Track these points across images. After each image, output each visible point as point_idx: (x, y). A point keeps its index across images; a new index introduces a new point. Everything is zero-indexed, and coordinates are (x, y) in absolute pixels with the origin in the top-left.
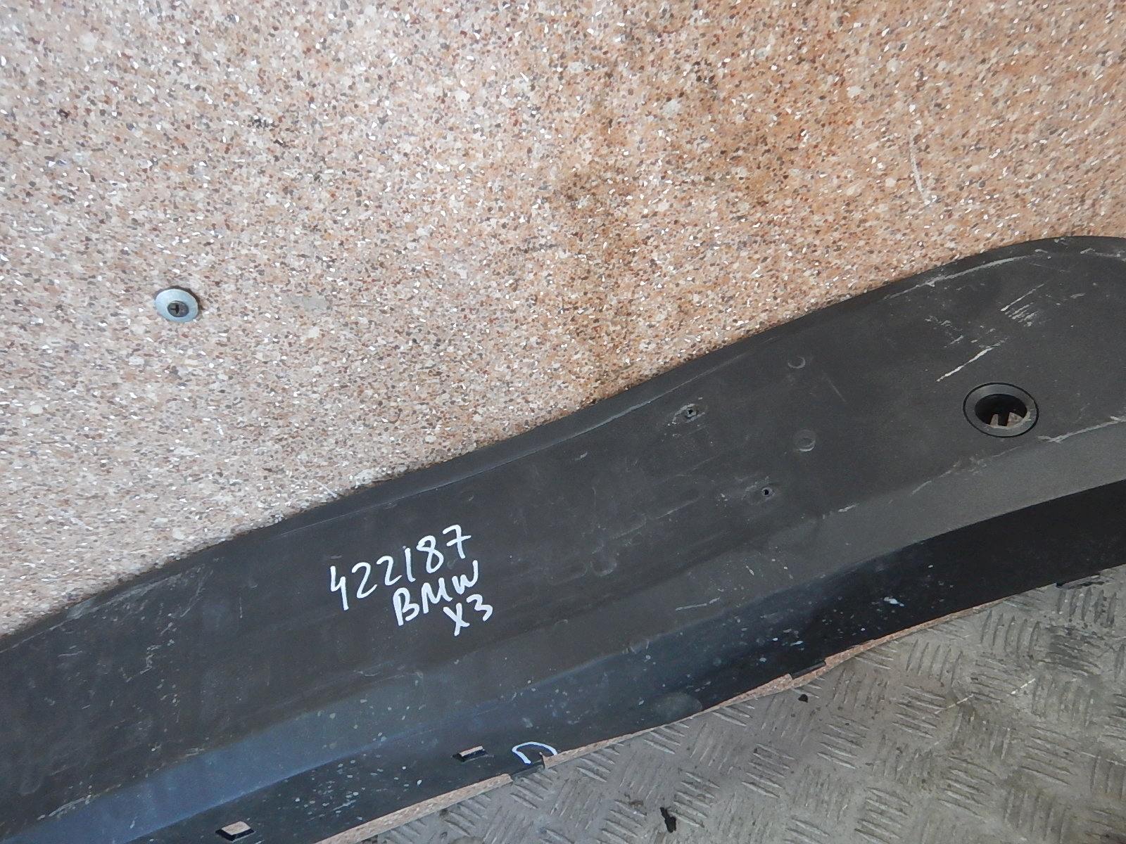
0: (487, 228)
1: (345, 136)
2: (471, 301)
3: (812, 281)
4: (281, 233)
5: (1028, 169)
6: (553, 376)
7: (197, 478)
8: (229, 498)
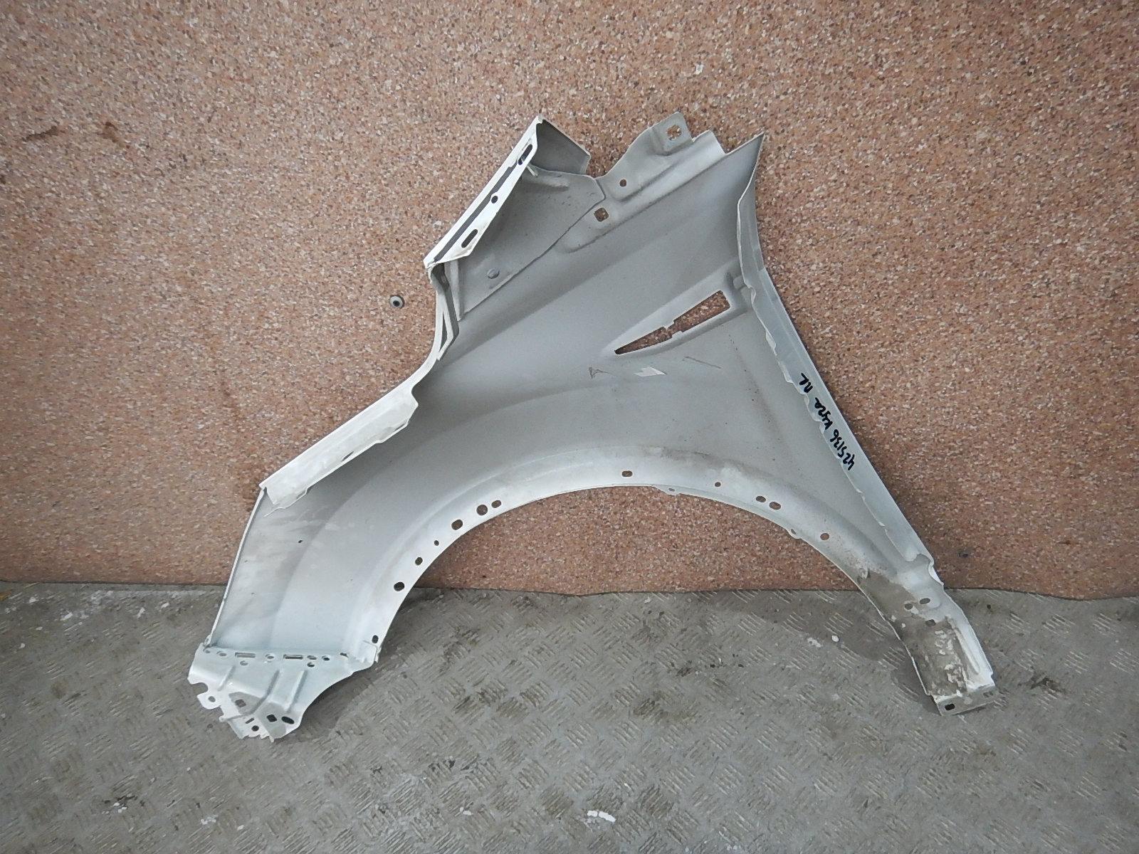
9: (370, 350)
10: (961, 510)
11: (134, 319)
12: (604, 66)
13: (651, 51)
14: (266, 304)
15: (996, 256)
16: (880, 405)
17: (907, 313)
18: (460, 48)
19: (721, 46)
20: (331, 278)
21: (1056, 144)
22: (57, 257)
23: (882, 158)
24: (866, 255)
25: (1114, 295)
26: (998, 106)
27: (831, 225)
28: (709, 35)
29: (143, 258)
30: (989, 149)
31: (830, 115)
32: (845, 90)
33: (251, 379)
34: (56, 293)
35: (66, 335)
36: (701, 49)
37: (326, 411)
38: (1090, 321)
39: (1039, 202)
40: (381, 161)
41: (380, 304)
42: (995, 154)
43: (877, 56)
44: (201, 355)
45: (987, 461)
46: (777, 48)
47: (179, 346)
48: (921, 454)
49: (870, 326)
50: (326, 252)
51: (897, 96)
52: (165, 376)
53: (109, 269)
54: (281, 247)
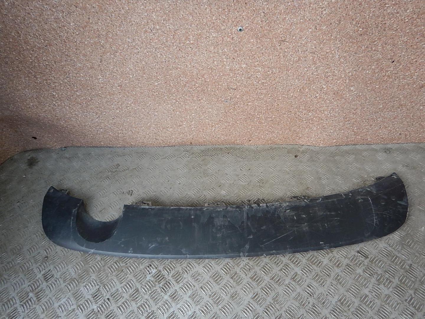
0: (281, 36)
1: (272, 18)
2: (273, 45)
3: (318, 63)
4: (257, 26)
5: (351, 58)
6: (277, 62)
7: (224, 55)
8: (225, 60)
9: (226, 50)
14: (189, 33)
16: (417, 69)
20: (217, 20)
22: (113, 15)
29: (146, 14)
33: (178, 64)
34: (110, 30)
35: (111, 48)
37: (204, 78)
41: (233, 30)
44: (161, 55)
47: (154, 51)
50: (217, 9)
52: (147, 64)
53: (132, 19)
54: (200, 8)
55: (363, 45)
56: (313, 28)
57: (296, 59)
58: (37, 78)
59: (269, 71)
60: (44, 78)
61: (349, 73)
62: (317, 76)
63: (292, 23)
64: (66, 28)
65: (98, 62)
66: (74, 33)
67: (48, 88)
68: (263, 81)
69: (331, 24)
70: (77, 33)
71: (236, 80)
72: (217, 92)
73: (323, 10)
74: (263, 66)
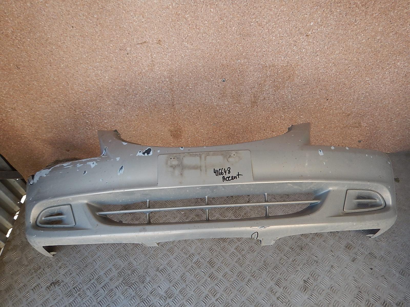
9: (214, 93)
10: (361, 130)
11: (153, 88)
12: (289, 24)
13: (301, 20)
14: (189, 82)
15: (378, 66)
16: (344, 104)
17: (354, 80)
18: (254, 20)
19: (318, 18)
20: (208, 75)
21: (396, 40)
22: (137, 72)
23: (354, 44)
24: (347, 67)
25: (406, 75)
26: (383, 31)
27: (339, 60)
28: (315, 16)
29: (160, 72)
30: (380, 41)
31: (342, 34)
32: (347, 28)
33: (181, 101)
34: (134, 81)
35: (133, 92)
36: (313, 19)
37: (198, 109)
38: (399, 82)
39: (390, 53)
40: (228, 47)
41: (219, 81)
42: (381, 42)
43: (355, 20)
44: (169, 96)
45: (369, 117)
46: (331, 18)
47: (164, 94)
48: (352, 116)
49: (345, 84)
50: (208, 69)
51: (359, 29)
52: (158, 102)
53: (150, 75)
54: (197, 69)
55: (306, 91)
56: (273, 80)
57: (262, 98)
58: (76, 111)
59: (244, 106)
60: (81, 111)
61: (298, 107)
62: (277, 109)
63: (258, 77)
64: (102, 80)
65: (122, 100)
66: (107, 83)
67: (83, 118)
68: (240, 113)
69: (284, 78)
70: (110, 83)
71: (221, 112)
72: (208, 118)
73: (278, 70)
74: (240, 103)
